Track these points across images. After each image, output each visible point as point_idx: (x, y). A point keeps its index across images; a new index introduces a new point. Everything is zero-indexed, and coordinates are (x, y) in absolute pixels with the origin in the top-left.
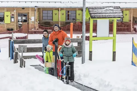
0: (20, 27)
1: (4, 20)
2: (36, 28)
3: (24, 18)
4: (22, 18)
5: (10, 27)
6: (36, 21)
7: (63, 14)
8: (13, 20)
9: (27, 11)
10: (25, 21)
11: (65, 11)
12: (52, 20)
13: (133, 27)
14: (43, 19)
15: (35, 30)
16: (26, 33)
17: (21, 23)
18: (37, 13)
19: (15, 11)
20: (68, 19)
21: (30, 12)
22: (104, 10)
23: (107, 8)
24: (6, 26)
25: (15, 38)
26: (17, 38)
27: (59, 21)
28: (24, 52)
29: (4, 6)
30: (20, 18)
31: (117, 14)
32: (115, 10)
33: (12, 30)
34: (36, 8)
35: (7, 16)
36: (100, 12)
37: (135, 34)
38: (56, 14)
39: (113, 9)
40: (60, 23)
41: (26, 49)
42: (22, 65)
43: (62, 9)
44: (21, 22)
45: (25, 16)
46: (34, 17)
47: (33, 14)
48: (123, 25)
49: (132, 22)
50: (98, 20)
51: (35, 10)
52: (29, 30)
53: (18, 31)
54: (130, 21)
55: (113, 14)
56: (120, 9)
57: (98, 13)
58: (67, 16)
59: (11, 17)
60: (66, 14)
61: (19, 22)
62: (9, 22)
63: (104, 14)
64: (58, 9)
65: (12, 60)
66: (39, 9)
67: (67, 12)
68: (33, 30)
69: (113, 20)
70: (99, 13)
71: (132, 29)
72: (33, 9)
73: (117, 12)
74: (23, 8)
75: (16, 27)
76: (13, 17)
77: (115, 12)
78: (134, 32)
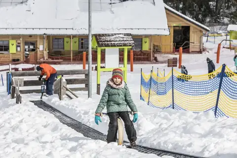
0: (26, 57)
1: (9, 49)
2: (45, 58)
3: (32, 47)
4: (29, 47)
5: (16, 57)
6: (46, 50)
7: (75, 42)
8: (19, 49)
9: (35, 40)
10: (33, 50)
11: (78, 39)
12: (64, 48)
13: (154, 56)
14: (53, 48)
15: (44, 61)
16: (33, 64)
17: (28, 53)
18: (46, 41)
19: (21, 39)
20: (82, 48)
21: (38, 40)
22: (113, 37)
23: (117, 36)
24: (11, 57)
25: (21, 69)
26: (23, 70)
27: (72, 49)
28: (20, 86)
29: (8, 34)
30: (26, 47)
31: (127, 42)
32: (126, 38)
33: (18, 60)
34: (45, 35)
35: (13, 45)
36: (109, 39)
37: (155, 63)
38: (67, 42)
39: (123, 36)
40: (72, 52)
41: (23, 83)
42: (19, 100)
43: (74, 36)
44: (29, 51)
45: (33, 44)
46: (42, 46)
47: (42, 43)
48: (142, 54)
49: (152, 51)
50: (107, 48)
51: (44, 38)
52: (38, 61)
53: (25, 61)
54: (150, 49)
55: (123, 42)
56: (131, 37)
57: (106, 41)
58: (80, 44)
59: (17, 46)
60: (79, 41)
61: (25, 51)
62: (15, 52)
63: (113, 42)
64: (69, 36)
65: (10, 94)
66: (48, 37)
67: (80, 39)
68: (42, 60)
69: (123, 49)
70: (108, 41)
71: (152, 58)
72: (42, 37)
73: (128, 39)
74: (31, 36)
75: (22, 57)
76: (19, 46)
77: (125, 39)
78: (155, 61)
